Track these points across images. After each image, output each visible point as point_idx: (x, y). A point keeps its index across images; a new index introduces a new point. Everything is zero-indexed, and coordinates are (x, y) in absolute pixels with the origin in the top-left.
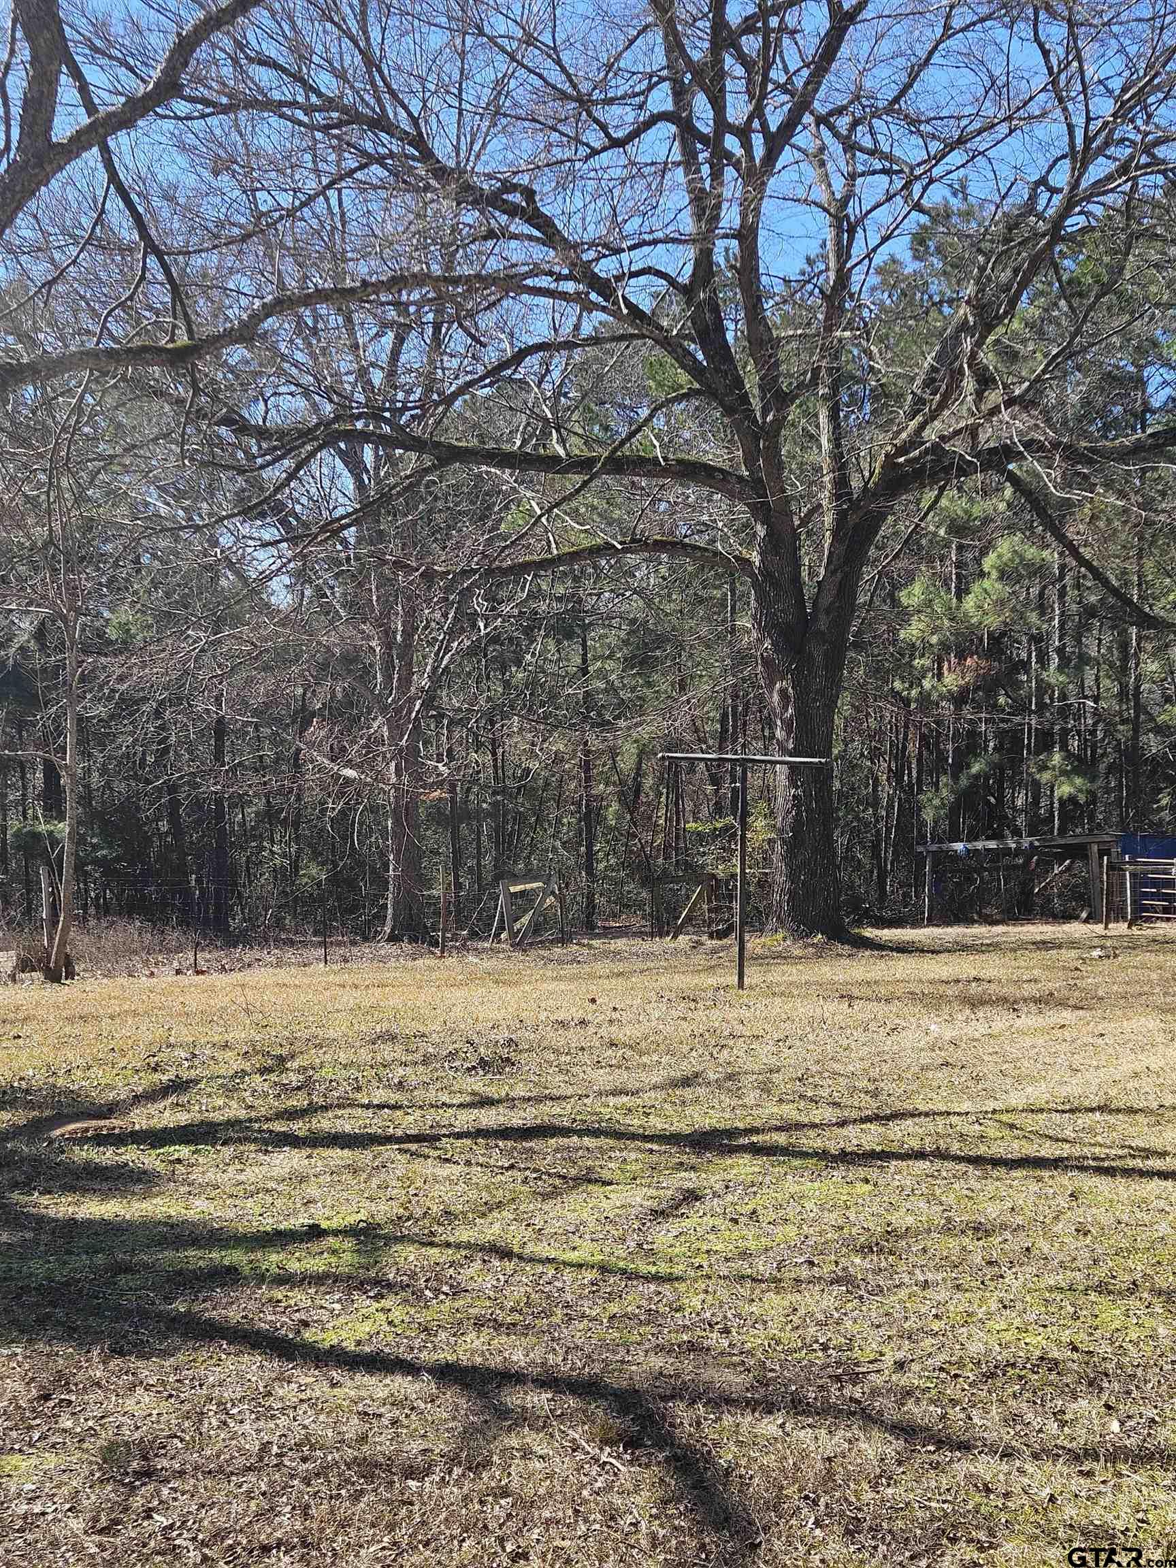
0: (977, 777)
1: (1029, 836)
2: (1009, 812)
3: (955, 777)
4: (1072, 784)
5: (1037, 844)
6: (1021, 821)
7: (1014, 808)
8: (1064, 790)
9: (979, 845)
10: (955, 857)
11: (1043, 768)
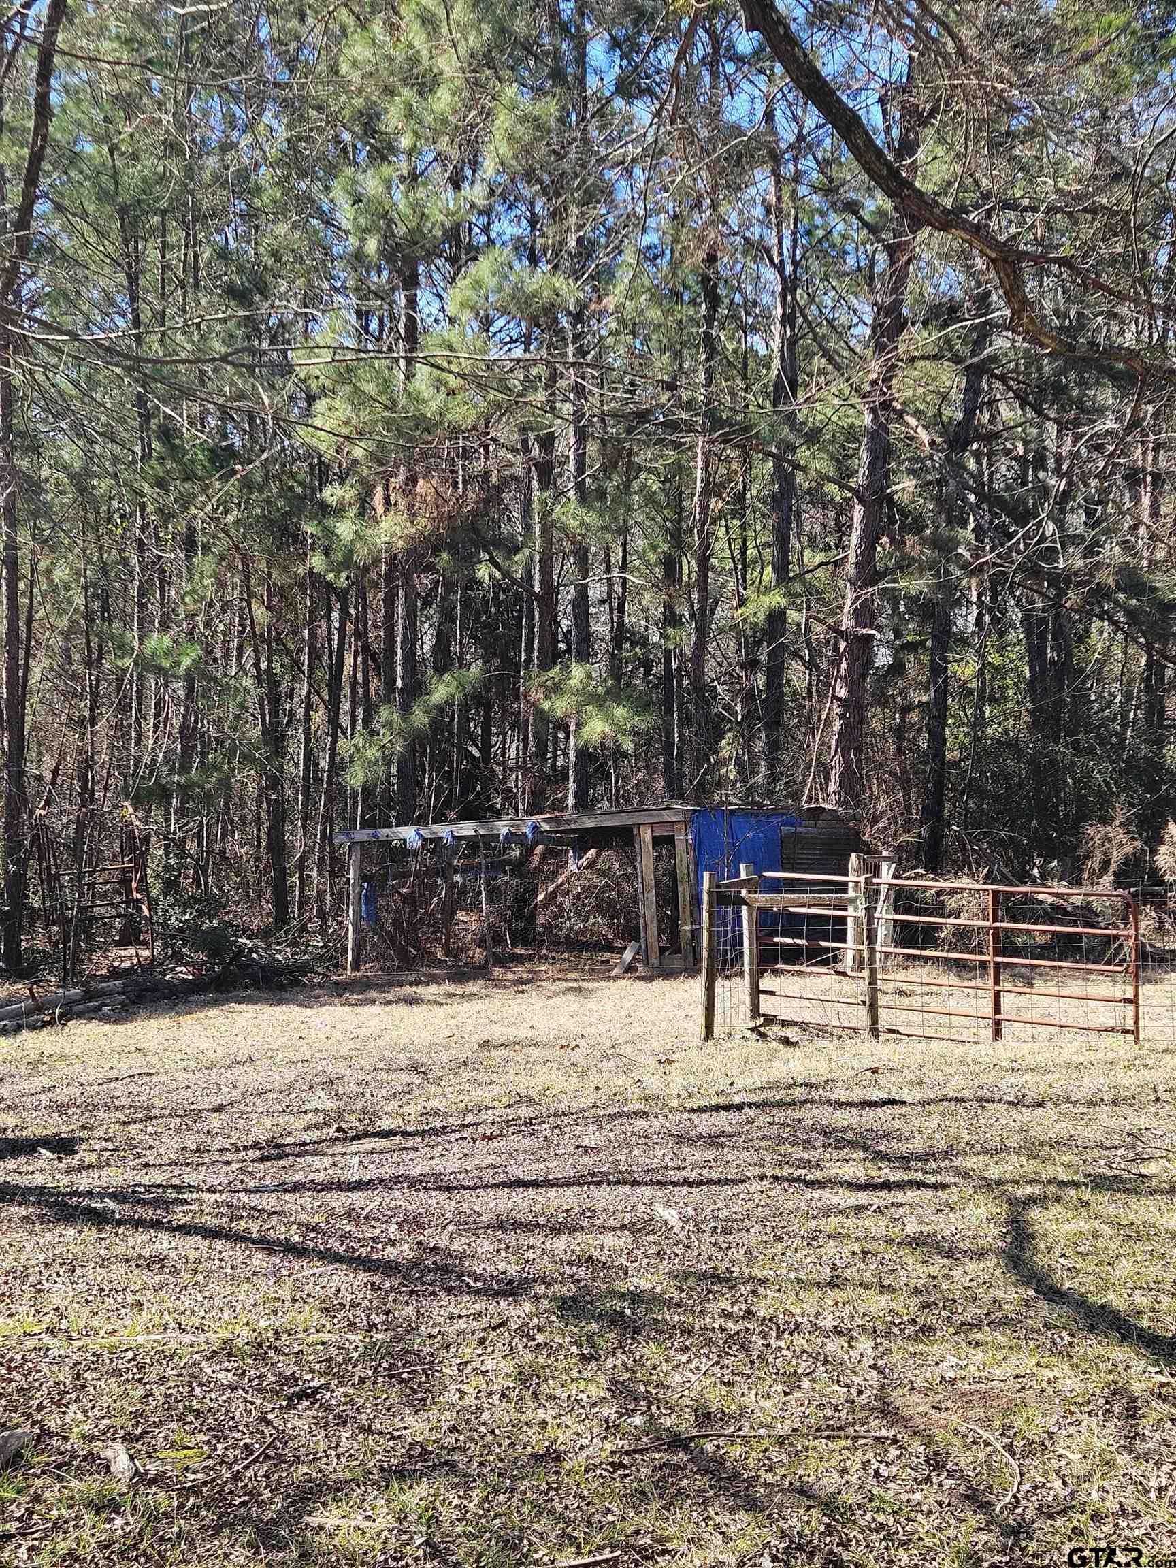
0: (440, 709)
1: (530, 812)
2: (498, 769)
3: (406, 710)
4: (609, 717)
5: (545, 827)
6: (516, 781)
7: (504, 764)
8: (596, 728)
9: (444, 831)
10: (402, 852)
11: (555, 689)
